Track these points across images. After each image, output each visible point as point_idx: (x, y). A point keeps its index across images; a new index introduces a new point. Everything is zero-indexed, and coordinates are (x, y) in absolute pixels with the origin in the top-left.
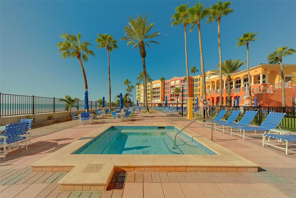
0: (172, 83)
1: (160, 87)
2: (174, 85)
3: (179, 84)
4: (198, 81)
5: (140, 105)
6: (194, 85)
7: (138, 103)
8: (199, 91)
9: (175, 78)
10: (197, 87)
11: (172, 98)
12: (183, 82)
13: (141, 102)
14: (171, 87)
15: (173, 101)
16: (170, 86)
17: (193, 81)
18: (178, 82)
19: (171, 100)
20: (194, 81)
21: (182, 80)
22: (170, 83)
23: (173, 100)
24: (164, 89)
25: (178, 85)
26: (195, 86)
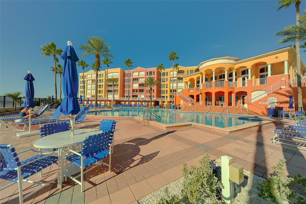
0: (135, 75)
1: (118, 79)
2: (138, 77)
3: (144, 76)
4: (165, 76)
5: (85, 102)
6: (162, 79)
7: (83, 99)
8: (167, 87)
9: (139, 68)
10: (165, 82)
11: (135, 94)
12: (149, 74)
13: (86, 98)
14: (134, 80)
15: (137, 98)
16: (131, 78)
17: (160, 75)
18: (143, 74)
19: (133, 96)
20: (162, 75)
21: (147, 72)
22: (132, 74)
23: (136, 96)
24: (123, 81)
25: (143, 78)
26: (162, 82)
